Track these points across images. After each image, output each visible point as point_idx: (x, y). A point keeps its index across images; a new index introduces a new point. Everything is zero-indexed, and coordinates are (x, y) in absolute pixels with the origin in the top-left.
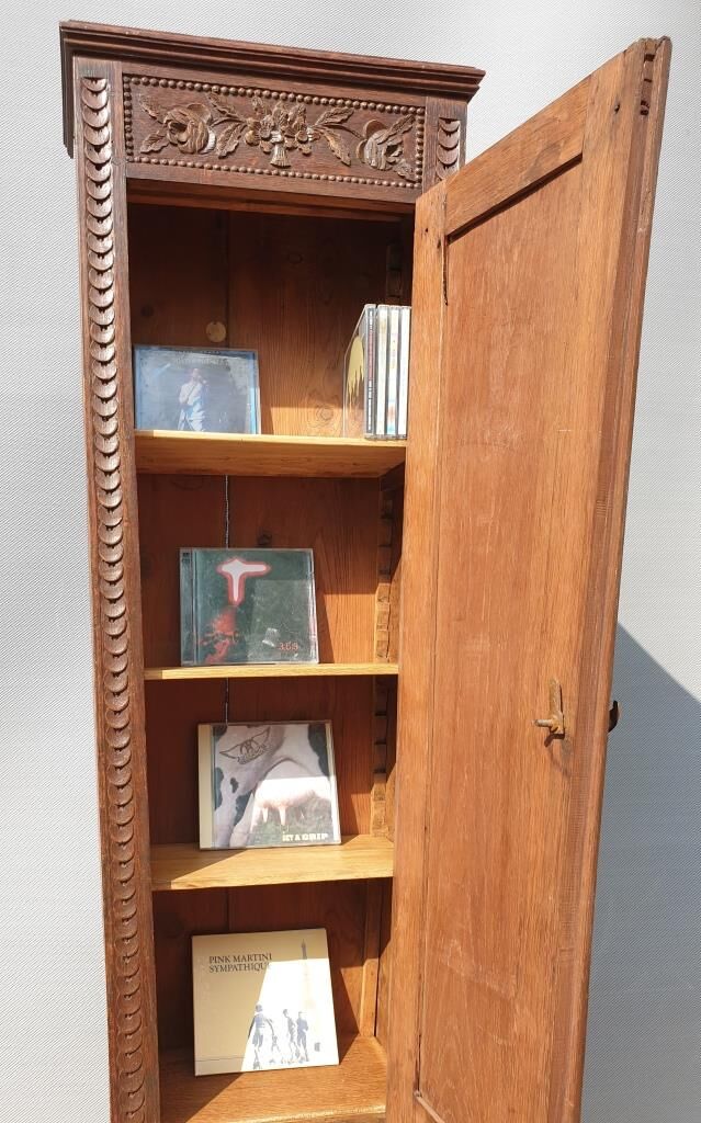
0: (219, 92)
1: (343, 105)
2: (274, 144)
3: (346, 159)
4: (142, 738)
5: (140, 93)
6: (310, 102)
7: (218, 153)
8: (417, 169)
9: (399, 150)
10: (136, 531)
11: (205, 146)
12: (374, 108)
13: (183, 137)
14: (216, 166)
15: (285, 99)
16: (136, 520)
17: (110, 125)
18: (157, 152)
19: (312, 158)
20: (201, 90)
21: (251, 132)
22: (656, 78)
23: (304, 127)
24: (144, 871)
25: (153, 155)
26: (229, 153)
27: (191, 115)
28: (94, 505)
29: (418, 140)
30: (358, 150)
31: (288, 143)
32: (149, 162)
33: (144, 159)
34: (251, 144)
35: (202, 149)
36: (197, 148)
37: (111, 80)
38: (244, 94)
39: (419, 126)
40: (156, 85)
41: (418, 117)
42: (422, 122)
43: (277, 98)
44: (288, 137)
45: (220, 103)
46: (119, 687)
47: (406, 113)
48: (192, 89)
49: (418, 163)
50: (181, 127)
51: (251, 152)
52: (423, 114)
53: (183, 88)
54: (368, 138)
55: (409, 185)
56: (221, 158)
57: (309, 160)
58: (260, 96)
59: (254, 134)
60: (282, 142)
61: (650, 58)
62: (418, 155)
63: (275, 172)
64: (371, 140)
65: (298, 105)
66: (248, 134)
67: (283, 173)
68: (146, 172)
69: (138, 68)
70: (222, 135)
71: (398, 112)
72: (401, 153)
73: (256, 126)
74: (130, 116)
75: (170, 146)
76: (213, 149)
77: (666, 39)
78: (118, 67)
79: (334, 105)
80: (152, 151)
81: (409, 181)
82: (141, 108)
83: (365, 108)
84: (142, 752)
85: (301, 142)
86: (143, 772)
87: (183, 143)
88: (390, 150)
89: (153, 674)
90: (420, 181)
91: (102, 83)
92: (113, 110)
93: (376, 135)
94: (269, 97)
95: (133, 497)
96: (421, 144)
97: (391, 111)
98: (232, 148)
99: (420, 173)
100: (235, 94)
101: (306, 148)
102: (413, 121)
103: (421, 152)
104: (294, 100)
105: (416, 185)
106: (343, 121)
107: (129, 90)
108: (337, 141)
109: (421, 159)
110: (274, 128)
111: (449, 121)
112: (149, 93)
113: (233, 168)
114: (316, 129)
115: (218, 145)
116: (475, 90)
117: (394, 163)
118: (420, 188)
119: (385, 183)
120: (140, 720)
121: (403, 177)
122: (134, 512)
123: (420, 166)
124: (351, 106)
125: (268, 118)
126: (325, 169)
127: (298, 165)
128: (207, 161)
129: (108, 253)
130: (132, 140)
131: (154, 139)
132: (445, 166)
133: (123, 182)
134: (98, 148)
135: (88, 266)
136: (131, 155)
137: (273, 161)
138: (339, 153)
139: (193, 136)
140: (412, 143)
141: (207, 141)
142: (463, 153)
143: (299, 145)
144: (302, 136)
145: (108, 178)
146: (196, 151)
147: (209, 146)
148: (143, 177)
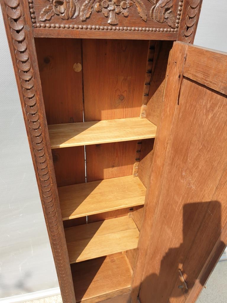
2: (110, 11)
3: (145, 18)
7: (81, 19)
8: (177, 21)
9: (170, 10)
11: (74, 14)
13: (62, 8)
14: (80, 26)
17: (20, 4)
18: (49, 20)
19: (129, 18)
21: (98, 4)
25: (47, 22)
26: (87, 18)
28: (39, 181)
29: (180, 3)
30: (151, 11)
31: (117, 10)
32: (45, 27)
33: (42, 25)
34: (98, 12)
35: (73, 16)
36: (70, 17)
44: (117, 6)
49: (178, 17)
50: (60, 3)
51: (98, 16)
54: (156, 4)
55: (172, 30)
56: (83, 21)
57: (127, 19)
59: (100, 5)
60: (114, 10)
62: (179, 12)
63: (109, 27)
64: (158, 5)
66: (96, 6)
67: (114, 28)
68: (44, 34)
70: (83, 7)
72: (171, 12)
75: (56, 15)
76: (78, 16)
80: (46, 20)
81: (172, 28)
85: (124, 9)
87: (62, 13)
90: (177, 27)
93: (160, 2)
96: (181, 6)
98: (88, 16)
99: (178, 23)
101: (126, 12)
103: (181, 11)
105: (176, 29)
109: (180, 15)
110: (110, 1)
113: (89, 27)
115: (81, 14)
117: (167, 18)
118: (177, 31)
119: (162, 29)
121: (170, 26)
123: (179, 19)
126: (134, 24)
127: (121, 23)
128: (76, 23)
129: (30, 80)
130: (34, 13)
131: (46, 12)
132: (190, 18)
133: (33, 41)
134: (16, 20)
135: (22, 87)
136: (35, 22)
137: (109, 22)
138: (142, 14)
139: (67, 9)
140: (176, 5)
141: (75, 11)
142: (199, 10)
143: (122, 10)
144: (125, 4)
145: (24, 39)
146: (69, 19)
147: (76, 14)
148: (42, 37)
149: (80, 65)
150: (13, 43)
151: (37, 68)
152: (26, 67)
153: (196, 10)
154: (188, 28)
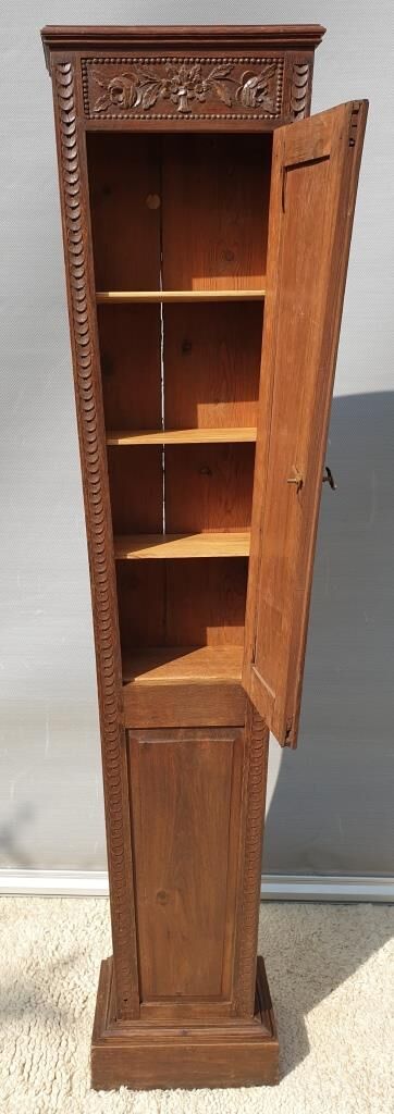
0: (143, 63)
1: (227, 62)
2: (180, 96)
3: (229, 102)
4: (106, 479)
5: (93, 70)
6: (204, 63)
7: (144, 107)
8: (278, 104)
9: (265, 91)
10: (98, 358)
11: (135, 102)
12: (249, 62)
13: (121, 97)
14: (142, 116)
15: (188, 63)
16: (98, 351)
17: (74, 95)
18: (105, 110)
19: (206, 104)
20: (132, 63)
21: (165, 89)
22: (359, 125)
23: (200, 82)
24: (110, 548)
26: (151, 106)
27: (125, 81)
28: (74, 343)
29: (279, 82)
30: (237, 94)
31: (189, 94)
32: (99, 118)
33: (96, 116)
34: (165, 98)
35: (133, 104)
36: (130, 105)
37: (73, 64)
38: (160, 63)
39: (279, 71)
40: (103, 63)
41: (280, 65)
42: (282, 69)
43: (182, 63)
44: (189, 90)
45: (145, 71)
46: (92, 450)
47: (271, 63)
48: (126, 62)
49: (278, 99)
50: (119, 91)
51: (165, 103)
52: (282, 63)
53: (121, 62)
54: (244, 85)
55: (271, 116)
56: (145, 110)
57: (203, 105)
58: (171, 62)
59: (167, 90)
60: (185, 95)
61: (356, 112)
62: (278, 93)
63: (181, 116)
64: (246, 86)
65: (196, 66)
66: (163, 91)
67: (186, 116)
68: (99, 125)
69: (91, 53)
70: (146, 94)
71: (265, 63)
72: (266, 93)
73: (169, 84)
74: (87, 87)
75: (113, 105)
76: (140, 103)
77: (366, 102)
78: (78, 54)
79: (221, 63)
80: (101, 111)
81: (272, 114)
82: (93, 79)
83: (243, 63)
84: (107, 486)
85: (199, 93)
86: (108, 496)
87: (121, 102)
88: (259, 92)
89: (112, 442)
90: (279, 113)
91: (68, 67)
92: (75, 86)
93: (249, 82)
94: (177, 62)
95: (95, 338)
96: (281, 85)
97: (260, 63)
98: (152, 103)
99: (279, 107)
100: (155, 63)
101: (201, 97)
102: (276, 68)
103: (280, 91)
104: (193, 63)
105: (277, 116)
106: (227, 74)
107: (86, 69)
108: (222, 89)
109: (280, 97)
110: (181, 84)
111: (301, 66)
112: (98, 69)
113: (154, 116)
114: (207, 82)
115: (144, 101)
116: (318, 43)
117: (262, 101)
118: (279, 118)
119: (255, 116)
120: (105, 468)
121: (268, 112)
122: (97, 347)
123: (279, 102)
124: (232, 62)
125: (176, 78)
126: (215, 111)
127: (196, 110)
128: (137, 113)
129: (76, 182)
130: (88, 103)
131: (102, 101)
132: (297, 100)
133: (84, 134)
134: (67, 112)
135: (65, 193)
136: (88, 114)
137: (179, 109)
138: (223, 99)
139: (127, 96)
140: (274, 85)
141: (136, 99)
142: (310, 90)
143: (197, 95)
144: (199, 88)
145: (74, 132)
146: (129, 107)
147: (138, 102)
148: (95, 129)
149: (157, 198)
150: (61, 137)
151: (85, 169)
152: (73, 167)
153: (305, 90)
154: (296, 113)
